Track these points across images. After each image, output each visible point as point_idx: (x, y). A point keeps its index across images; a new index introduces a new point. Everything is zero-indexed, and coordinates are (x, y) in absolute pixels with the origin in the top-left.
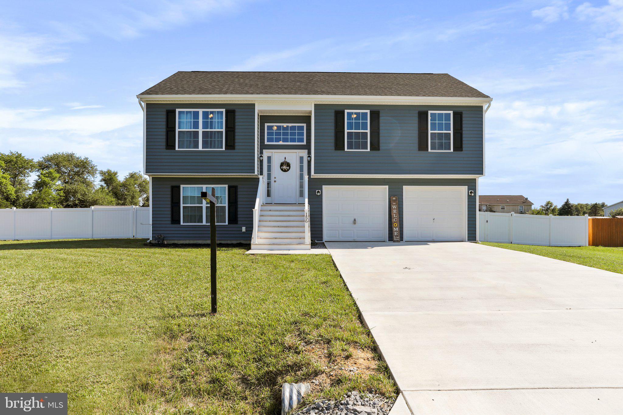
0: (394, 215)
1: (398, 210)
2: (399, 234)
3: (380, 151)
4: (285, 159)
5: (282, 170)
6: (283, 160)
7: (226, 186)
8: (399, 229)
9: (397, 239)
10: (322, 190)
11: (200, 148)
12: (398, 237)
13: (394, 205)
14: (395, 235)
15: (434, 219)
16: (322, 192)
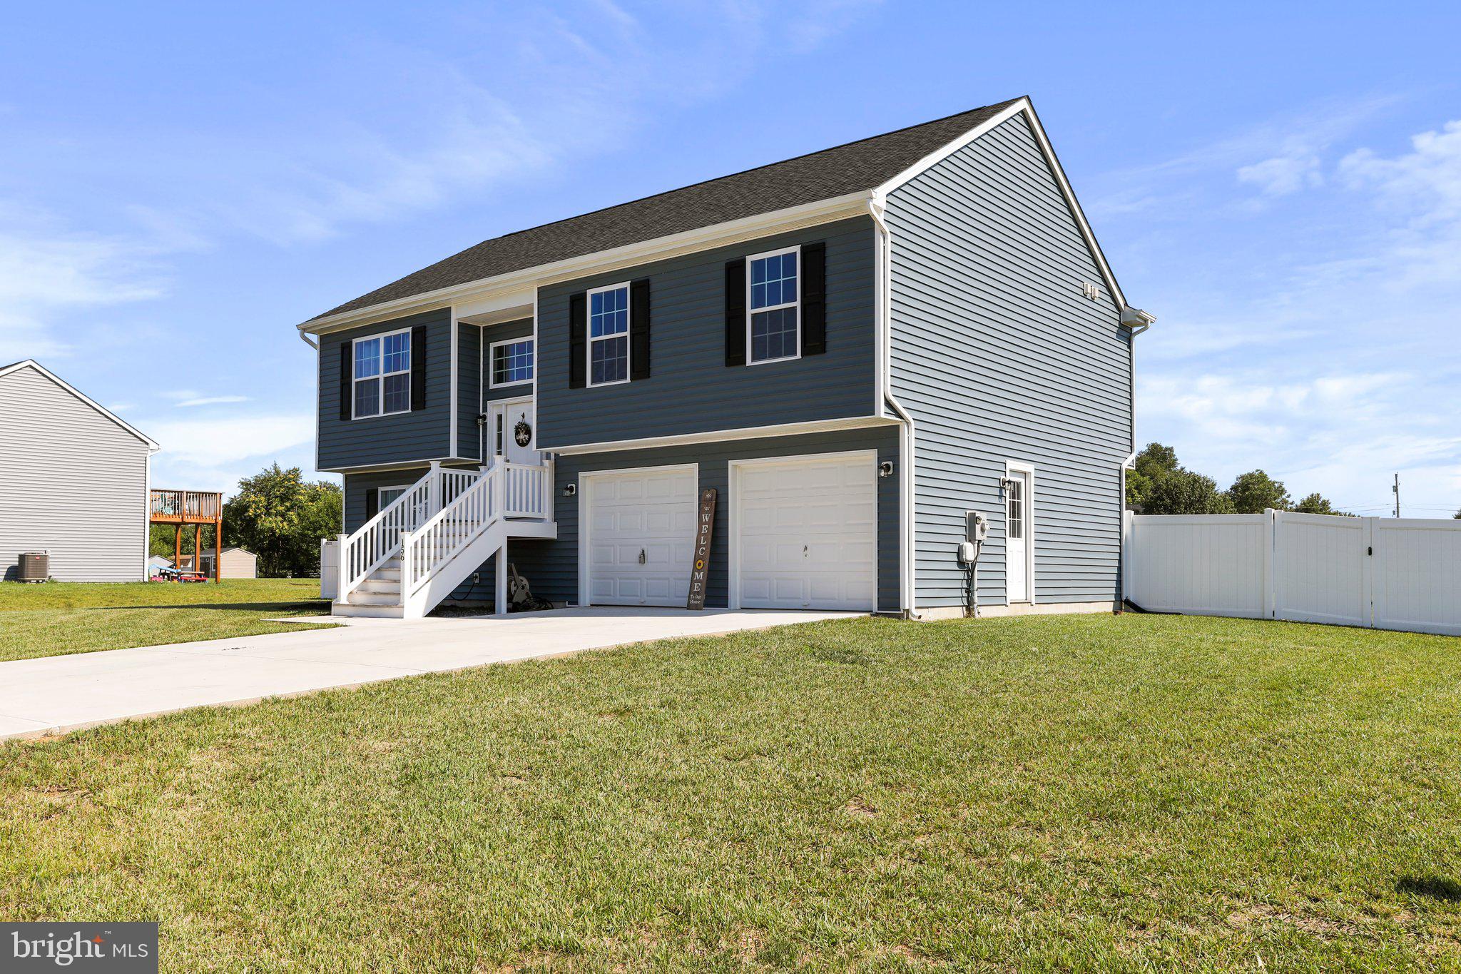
0: (702, 537)
1: (711, 527)
2: (704, 588)
3: (649, 379)
4: (523, 416)
5: (518, 441)
8: (706, 577)
9: (696, 602)
10: (576, 481)
11: (382, 413)
12: (699, 597)
13: (707, 512)
14: (695, 590)
15: (806, 548)
16: (577, 488)
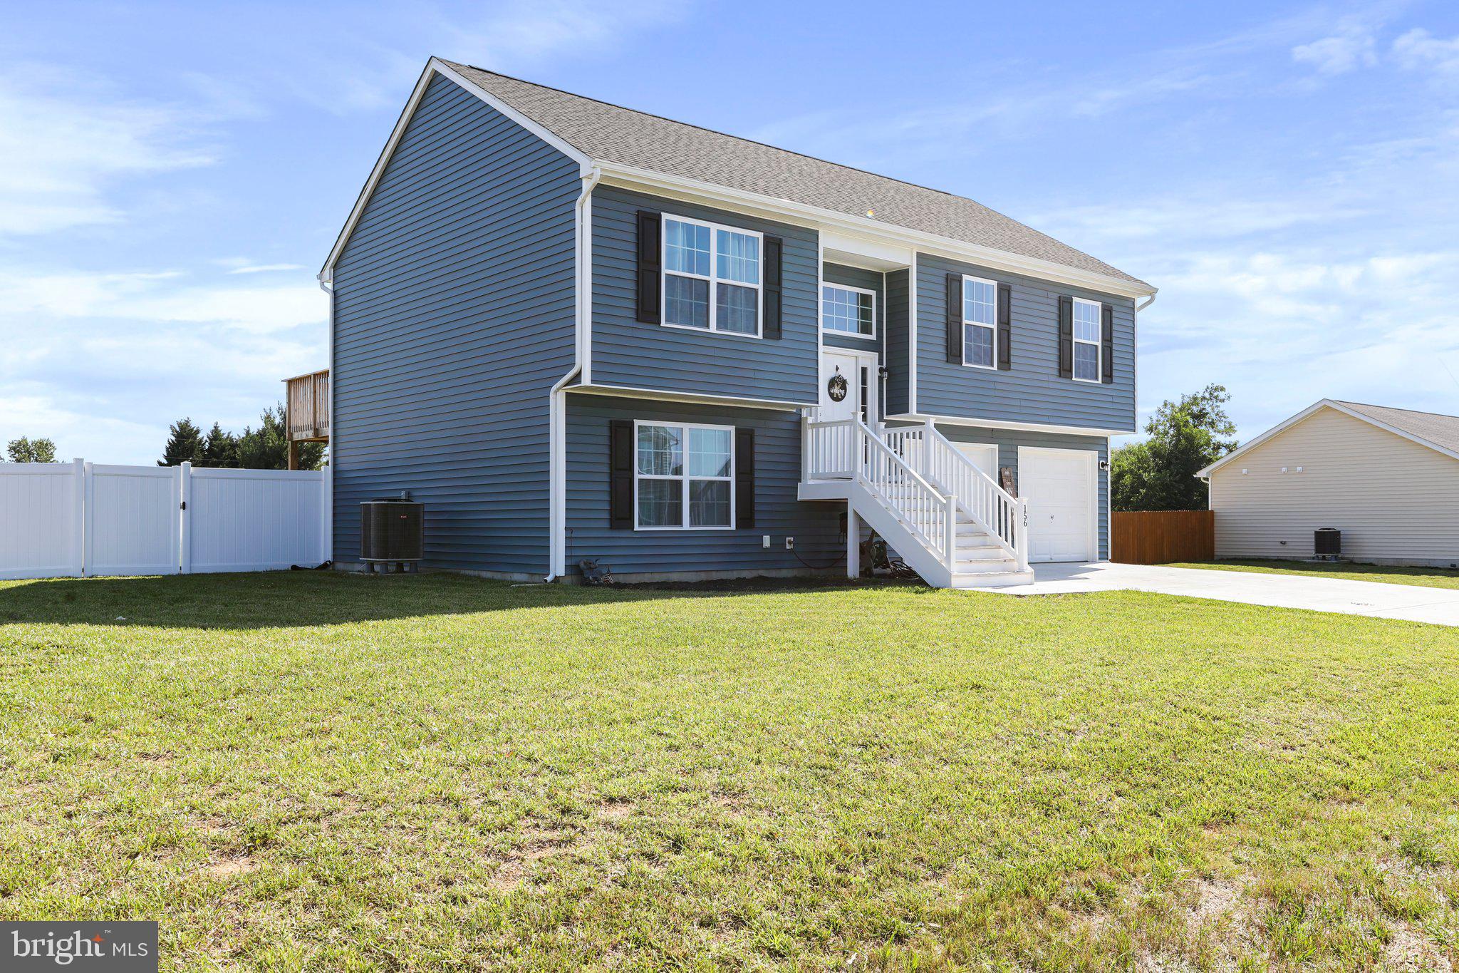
3: (1010, 372)
4: (837, 369)
5: (831, 395)
6: (833, 374)
7: (732, 429)
11: (713, 328)
15: (1052, 517)
